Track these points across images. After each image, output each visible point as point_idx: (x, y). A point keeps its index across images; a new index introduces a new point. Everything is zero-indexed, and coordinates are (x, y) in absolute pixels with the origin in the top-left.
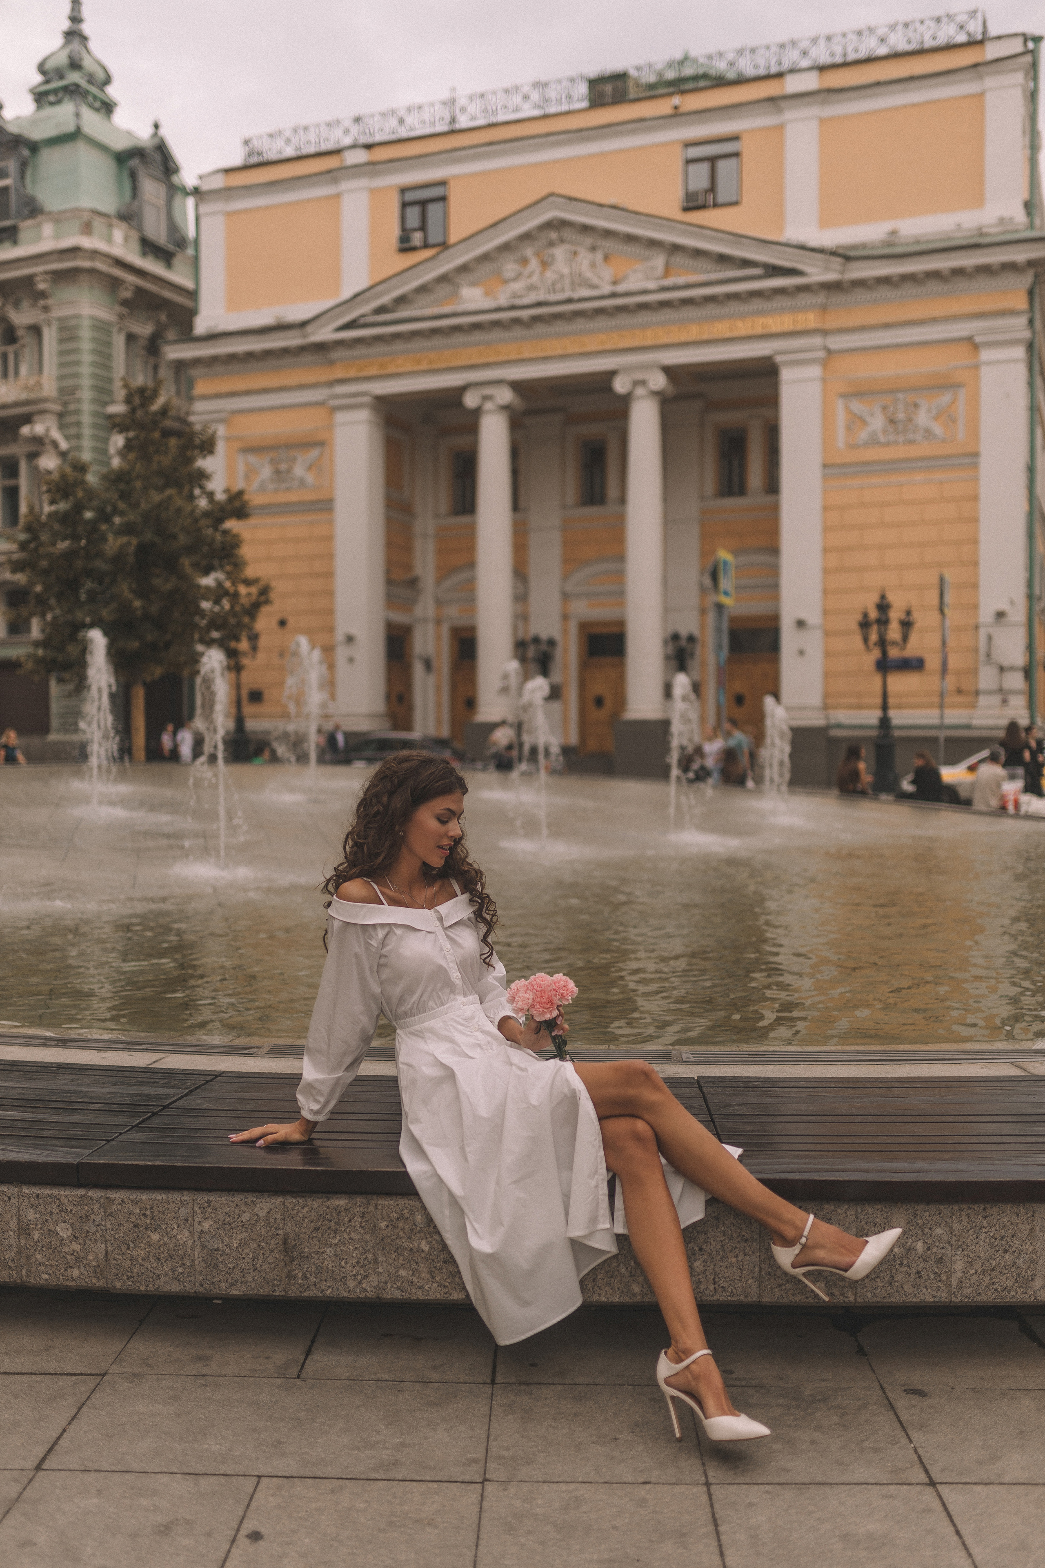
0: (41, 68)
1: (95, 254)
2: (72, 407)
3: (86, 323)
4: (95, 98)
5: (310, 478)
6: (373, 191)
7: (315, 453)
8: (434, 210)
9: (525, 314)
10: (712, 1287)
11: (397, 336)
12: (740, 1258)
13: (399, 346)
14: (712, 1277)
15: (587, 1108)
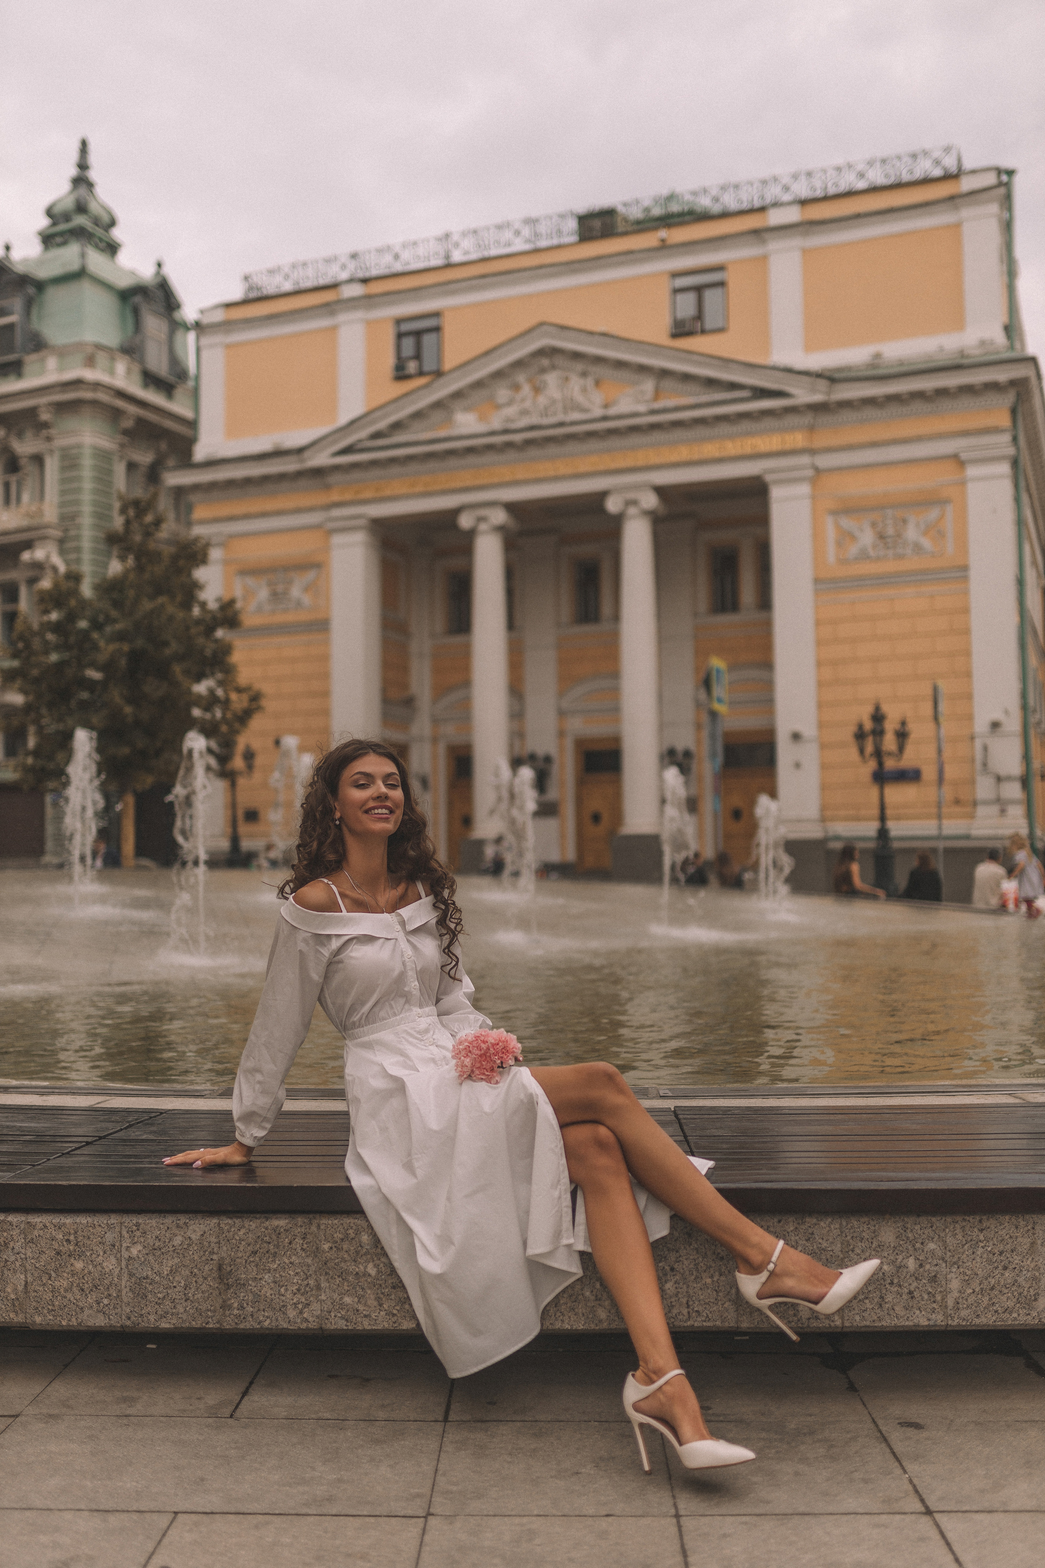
0: (49, 212)
1: (97, 386)
2: (72, 533)
3: (87, 452)
4: (101, 240)
5: (307, 600)
6: (369, 323)
7: (311, 575)
8: (428, 340)
9: (517, 438)
10: (685, 1312)
11: (393, 461)
12: (715, 1279)
13: (395, 470)
14: (684, 1301)
15: (546, 1111)
